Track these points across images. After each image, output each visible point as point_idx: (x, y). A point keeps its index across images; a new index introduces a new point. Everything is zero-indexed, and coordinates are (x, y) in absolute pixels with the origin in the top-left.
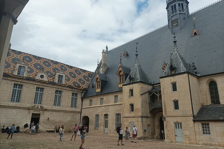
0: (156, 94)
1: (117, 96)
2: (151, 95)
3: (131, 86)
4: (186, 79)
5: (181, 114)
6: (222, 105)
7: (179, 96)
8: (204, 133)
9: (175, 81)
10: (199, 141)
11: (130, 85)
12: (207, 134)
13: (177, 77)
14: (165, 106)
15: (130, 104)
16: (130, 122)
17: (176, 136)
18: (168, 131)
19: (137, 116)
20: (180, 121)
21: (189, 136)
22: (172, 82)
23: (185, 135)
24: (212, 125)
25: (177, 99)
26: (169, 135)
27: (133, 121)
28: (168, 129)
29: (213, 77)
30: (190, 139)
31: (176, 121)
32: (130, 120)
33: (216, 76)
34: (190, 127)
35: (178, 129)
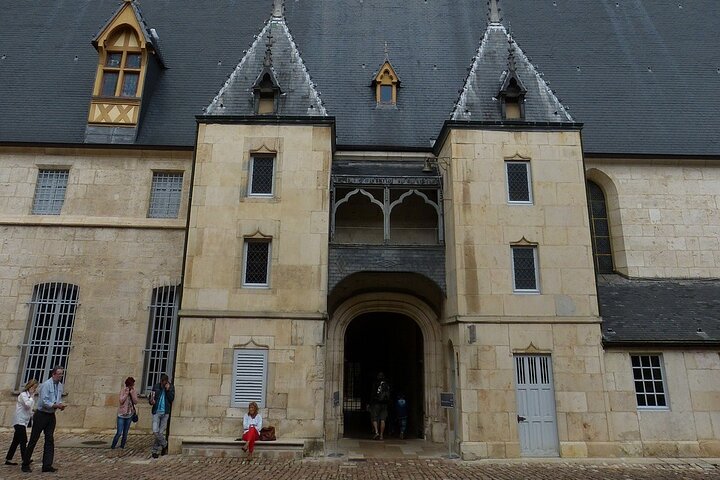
0: (373, 200)
1: (64, 171)
2: (346, 199)
3: (264, 136)
4: (574, 153)
5: (548, 311)
6: (633, 279)
7: (544, 227)
8: (641, 401)
9: (523, 153)
10: (624, 437)
11: (258, 128)
12: (652, 403)
13: (535, 137)
14: (471, 265)
15: (247, 239)
16: (238, 347)
17: (520, 419)
18: (483, 395)
19: (290, 310)
20: (543, 345)
21: (586, 420)
22: (510, 154)
23: (568, 414)
24: (674, 366)
25: (532, 238)
26: (485, 420)
27: (262, 341)
28: (485, 385)
29: (602, 164)
30: (591, 433)
31: (522, 345)
32: (236, 334)
33: (612, 164)
34: (592, 376)
35: (533, 386)
